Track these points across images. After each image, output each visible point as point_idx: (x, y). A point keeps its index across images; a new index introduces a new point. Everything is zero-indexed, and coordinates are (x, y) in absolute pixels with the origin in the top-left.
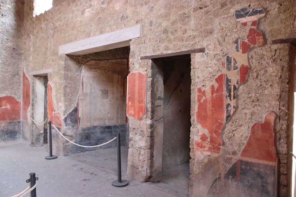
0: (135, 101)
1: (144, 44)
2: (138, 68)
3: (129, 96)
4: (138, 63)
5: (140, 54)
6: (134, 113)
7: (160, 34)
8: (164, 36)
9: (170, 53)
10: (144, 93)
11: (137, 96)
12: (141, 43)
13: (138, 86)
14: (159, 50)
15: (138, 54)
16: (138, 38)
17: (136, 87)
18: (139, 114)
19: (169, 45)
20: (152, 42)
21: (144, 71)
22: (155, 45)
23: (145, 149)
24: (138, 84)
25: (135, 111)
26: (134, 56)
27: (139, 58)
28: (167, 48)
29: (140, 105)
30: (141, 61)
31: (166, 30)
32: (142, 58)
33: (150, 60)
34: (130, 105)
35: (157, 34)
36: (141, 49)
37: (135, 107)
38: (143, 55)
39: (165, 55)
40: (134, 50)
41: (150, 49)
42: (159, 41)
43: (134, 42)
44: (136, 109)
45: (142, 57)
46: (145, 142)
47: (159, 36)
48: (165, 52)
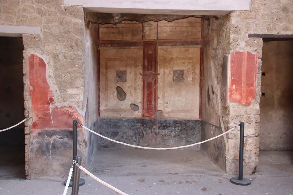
0: (241, 84)
1: (255, 20)
2: (244, 46)
3: (233, 78)
4: (244, 41)
5: (247, 30)
6: (240, 98)
7: (278, 12)
8: (282, 15)
9: (289, 34)
10: (255, 75)
11: (244, 78)
12: (249, 17)
13: (246, 67)
14: (275, 29)
15: (244, 30)
16: (245, 10)
17: (243, 68)
18: (247, 99)
19: (289, 25)
20: (266, 18)
21: (253, 50)
22: (270, 23)
23: (253, 137)
24: (246, 65)
25: (241, 96)
26: (240, 32)
27: (247, 35)
28: (286, 29)
29: (250, 89)
30: (249, 38)
31: (285, 8)
32: (250, 36)
33: (262, 39)
34: (234, 89)
35: (273, 11)
36: (250, 25)
37: (241, 91)
38: (252, 33)
39: (283, 35)
40: (238, 24)
41: (262, 27)
42: (275, 19)
43: (239, 15)
44: (243, 94)
45: (250, 34)
46: (253, 129)
47: (276, 14)
48: (283, 33)
